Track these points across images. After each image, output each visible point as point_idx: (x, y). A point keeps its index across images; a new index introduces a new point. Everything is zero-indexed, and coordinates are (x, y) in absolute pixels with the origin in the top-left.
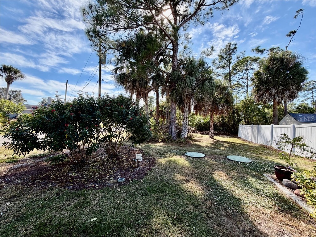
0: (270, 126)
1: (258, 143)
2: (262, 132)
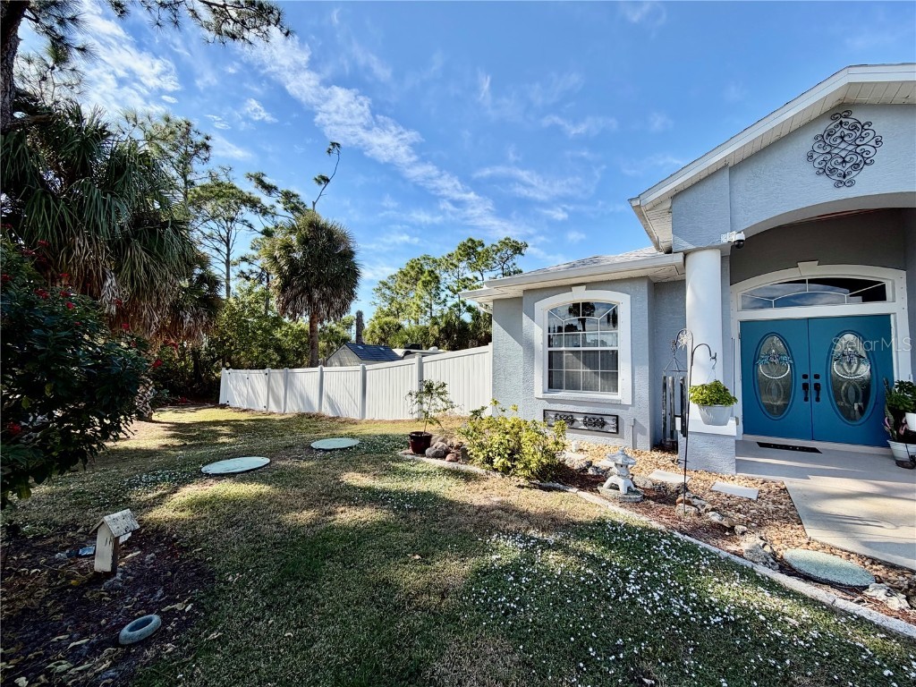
0: (318, 369)
1: (287, 411)
2: (297, 383)
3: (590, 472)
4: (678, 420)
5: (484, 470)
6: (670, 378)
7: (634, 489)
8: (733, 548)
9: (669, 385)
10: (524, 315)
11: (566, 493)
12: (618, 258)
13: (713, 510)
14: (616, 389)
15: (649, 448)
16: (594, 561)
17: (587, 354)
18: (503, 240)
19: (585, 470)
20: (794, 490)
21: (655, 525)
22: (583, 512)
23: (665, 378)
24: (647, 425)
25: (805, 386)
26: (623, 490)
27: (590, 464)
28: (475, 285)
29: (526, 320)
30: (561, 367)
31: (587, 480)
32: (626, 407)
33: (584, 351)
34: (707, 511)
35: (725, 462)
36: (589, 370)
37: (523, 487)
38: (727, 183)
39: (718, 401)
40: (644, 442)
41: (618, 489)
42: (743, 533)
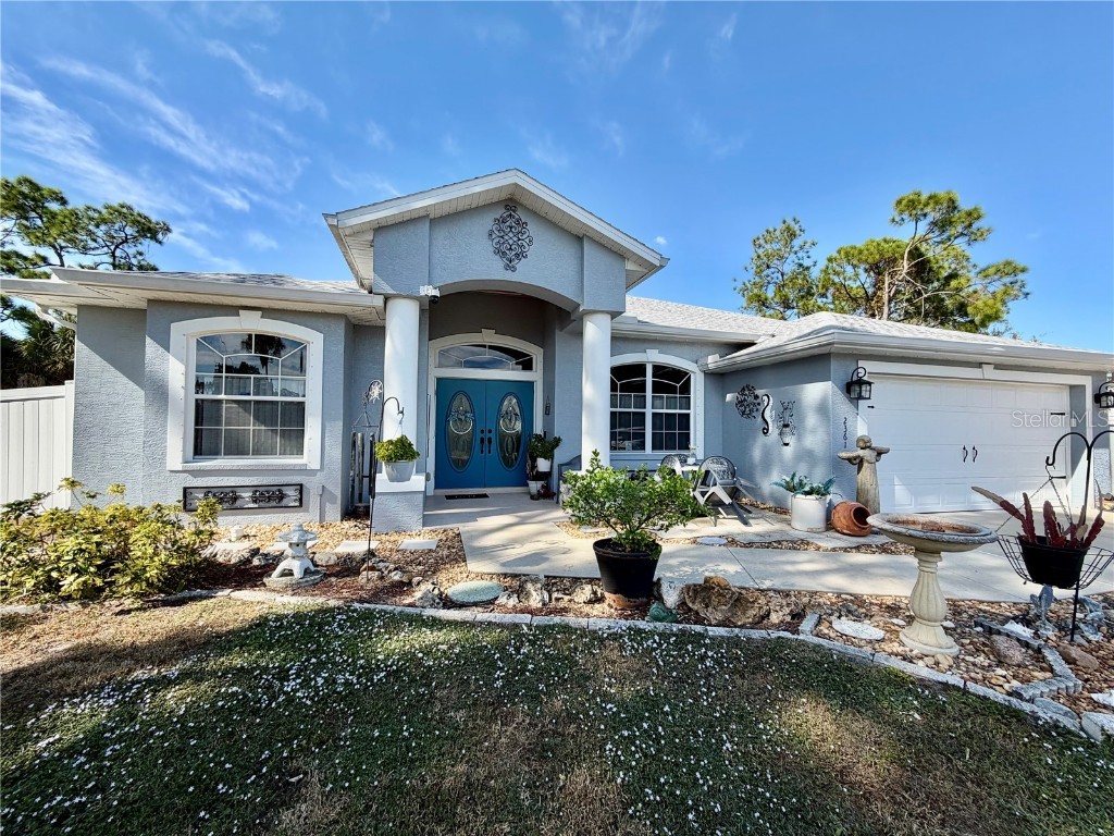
3: (256, 562)
4: (366, 480)
5: (37, 606)
6: (359, 434)
7: (313, 569)
8: (409, 600)
9: (359, 442)
10: (148, 340)
11: (212, 600)
12: (309, 283)
13: (396, 569)
14: (300, 451)
15: (339, 518)
16: (241, 673)
17: (261, 406)
18: (116, 205)
19: (248, 561)
20: (464, 533)
21: (333, 603)
22: (236, 617)
23: (354, 435)
24: (337, 492)
25: (482, 440)
26: (298, 574)
27: (255, 552)
28: (38, 270)
29: (151, 347)
30: (218, 422)
31: (250, 575)
32: (314, 473)
33: (257, 402)
34: (390, 571)
35: (413, 518)
36: (263, 428)
37: (129, 612)
38: (427, 235)
39: (402, 457)
40: (334, 512)
41: (292, 575)
42: (418, 584)
